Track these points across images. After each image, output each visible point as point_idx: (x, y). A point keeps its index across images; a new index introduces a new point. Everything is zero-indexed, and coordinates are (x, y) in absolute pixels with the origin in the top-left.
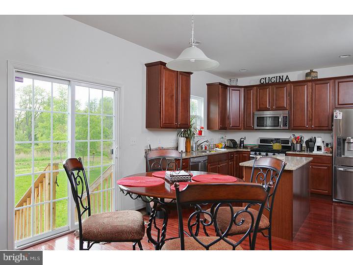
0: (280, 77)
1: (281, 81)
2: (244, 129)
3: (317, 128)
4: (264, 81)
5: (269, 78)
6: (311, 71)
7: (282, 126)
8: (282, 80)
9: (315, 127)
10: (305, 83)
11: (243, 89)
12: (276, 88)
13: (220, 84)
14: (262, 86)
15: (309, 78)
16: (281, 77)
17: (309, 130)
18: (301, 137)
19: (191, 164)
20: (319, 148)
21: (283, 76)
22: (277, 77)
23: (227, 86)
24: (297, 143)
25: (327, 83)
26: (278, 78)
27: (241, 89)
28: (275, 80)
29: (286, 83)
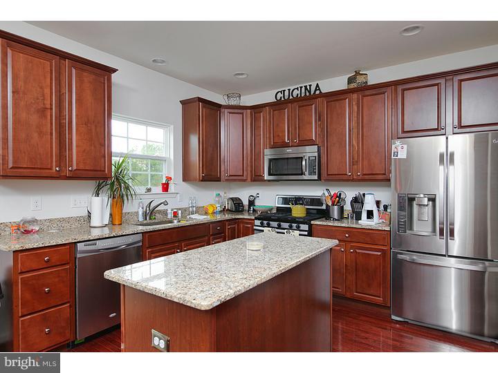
0: (306, 87)
1: (308, 94)
2: (251, 180)
3: (366, 177)
4: (282, 95)
5: (289, 90)
6: (357, 73)
7: (307, 173)
8: (310, 92)
9: (364, 174)
10: (346, 96)
11: (249, 111)
12: (299, 107)
13: (200, 100)
14: (278, 105)
15: (353, 86)
16: (308, 87)
17: (353, 180)
18: (340, 194)
19: (78, 256)
20: (370, 214)
21: (310, 86)
22: (301, 87)
23: (219, 106)
24: (333, 204)
25: (384, 93)
26: (303, 89)
27: (245, 111)
28: (299, 92)
29: (315, 97)
